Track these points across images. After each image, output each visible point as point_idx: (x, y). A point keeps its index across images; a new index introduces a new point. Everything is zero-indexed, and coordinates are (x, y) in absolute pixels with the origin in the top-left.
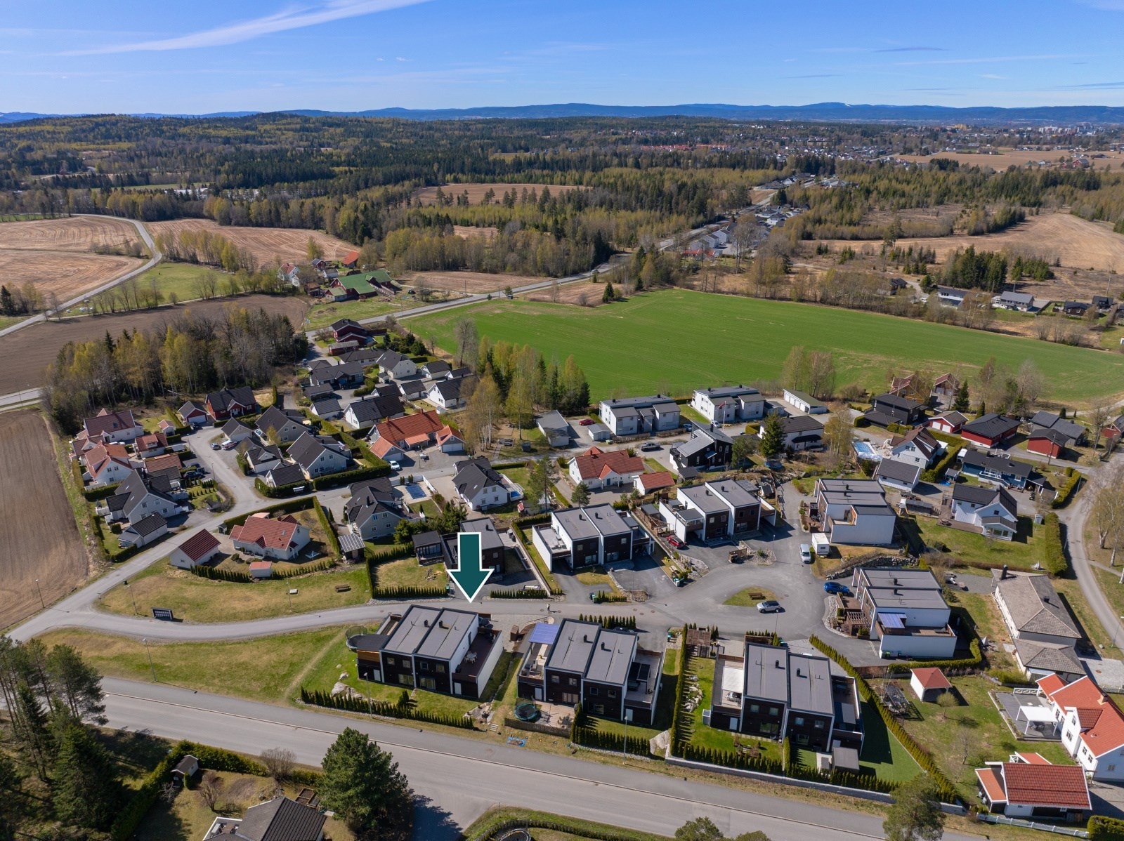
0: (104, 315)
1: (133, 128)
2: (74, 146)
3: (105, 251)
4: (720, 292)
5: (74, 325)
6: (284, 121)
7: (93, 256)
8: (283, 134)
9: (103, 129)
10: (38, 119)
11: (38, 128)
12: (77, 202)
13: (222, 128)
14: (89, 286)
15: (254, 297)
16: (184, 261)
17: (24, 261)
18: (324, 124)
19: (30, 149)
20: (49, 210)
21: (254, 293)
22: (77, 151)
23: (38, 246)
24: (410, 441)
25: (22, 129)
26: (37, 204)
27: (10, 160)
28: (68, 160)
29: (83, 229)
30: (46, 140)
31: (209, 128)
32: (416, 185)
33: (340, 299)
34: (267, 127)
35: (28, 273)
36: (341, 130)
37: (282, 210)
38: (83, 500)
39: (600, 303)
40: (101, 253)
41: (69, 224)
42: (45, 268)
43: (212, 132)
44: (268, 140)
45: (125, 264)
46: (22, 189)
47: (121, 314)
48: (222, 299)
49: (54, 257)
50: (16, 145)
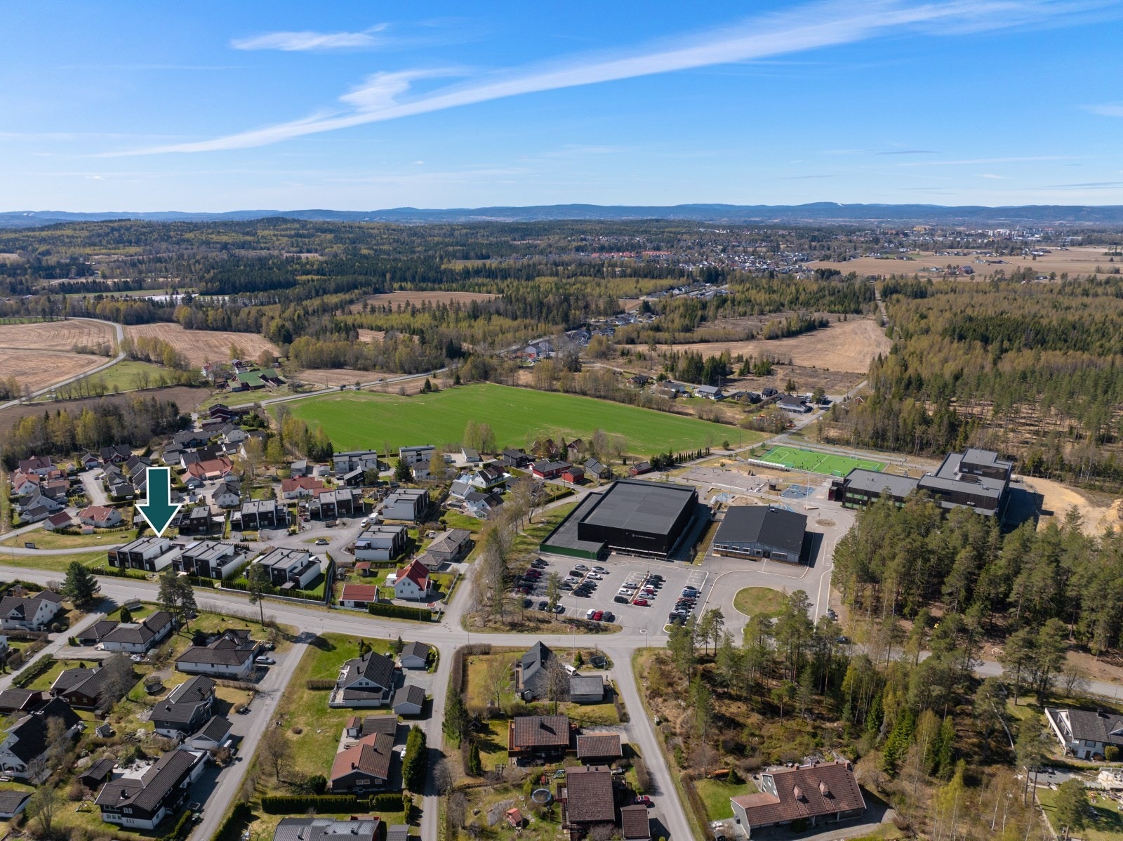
0: (63, 400)
1: (144, 234)
2: (88, 250)
3: (83, 351)
4: (518, 385)
5: (39, 407)
6: (284, 226)
7: (73, 354)
8: (278, 240)
9: (116, 234)
10: (60, 224)
11: (58, 233)
12: (73, 307)
13: (225, 233)
14: (61, 379)
15: (178, 389)
16: (140, 359)
17: (17, 358)
18: (318, 230)
19: (48, 253)
20: (49, 313)
21: (178, 385)
22: (88, 256)
23: (32, 346)
24: (208, 475)
25: (44, 234)
26: (39, 308)
27: (27, 266)
28: (78, 265)
29: (73, 331)
30: (64, 244)
31: (212, 233)
32: (365, 293)
33: (235, 390)
34: (266, 233)
35: (18, 369)
36: (329, 236)
37: (233, 317)
38: (8, 502)
39: (417, 393)
40: (80, 353)
41: (62, 327)
42: (32, 364)
43: (215, 237)
44: (263, 245)
45: (95, 361)
46: (33, 294)
47: (75, 400)
48: (153, 389)
49: (42, 356)
50: (37, 249)
